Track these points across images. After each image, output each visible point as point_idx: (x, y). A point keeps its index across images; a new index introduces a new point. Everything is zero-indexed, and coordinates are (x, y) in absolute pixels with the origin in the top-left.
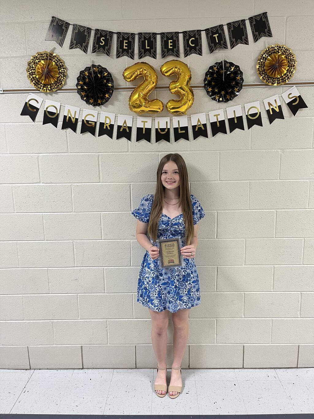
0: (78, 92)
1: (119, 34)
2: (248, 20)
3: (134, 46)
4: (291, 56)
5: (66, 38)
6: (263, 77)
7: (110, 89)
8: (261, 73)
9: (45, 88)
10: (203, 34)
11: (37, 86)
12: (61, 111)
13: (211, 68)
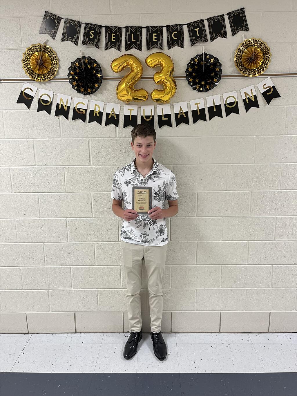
0: (69, 82)
1: (107, 27)
2: (227, 15)
3: (121, 39)
4: (266, 49)
5: (58, 31)
6: (240, 69)
7: (99, 79)
8: (238, 65)
9: (39, 78)
10: (185, 28)
11: (31, 76)
12: (54, 99)
13: (193, 59)
